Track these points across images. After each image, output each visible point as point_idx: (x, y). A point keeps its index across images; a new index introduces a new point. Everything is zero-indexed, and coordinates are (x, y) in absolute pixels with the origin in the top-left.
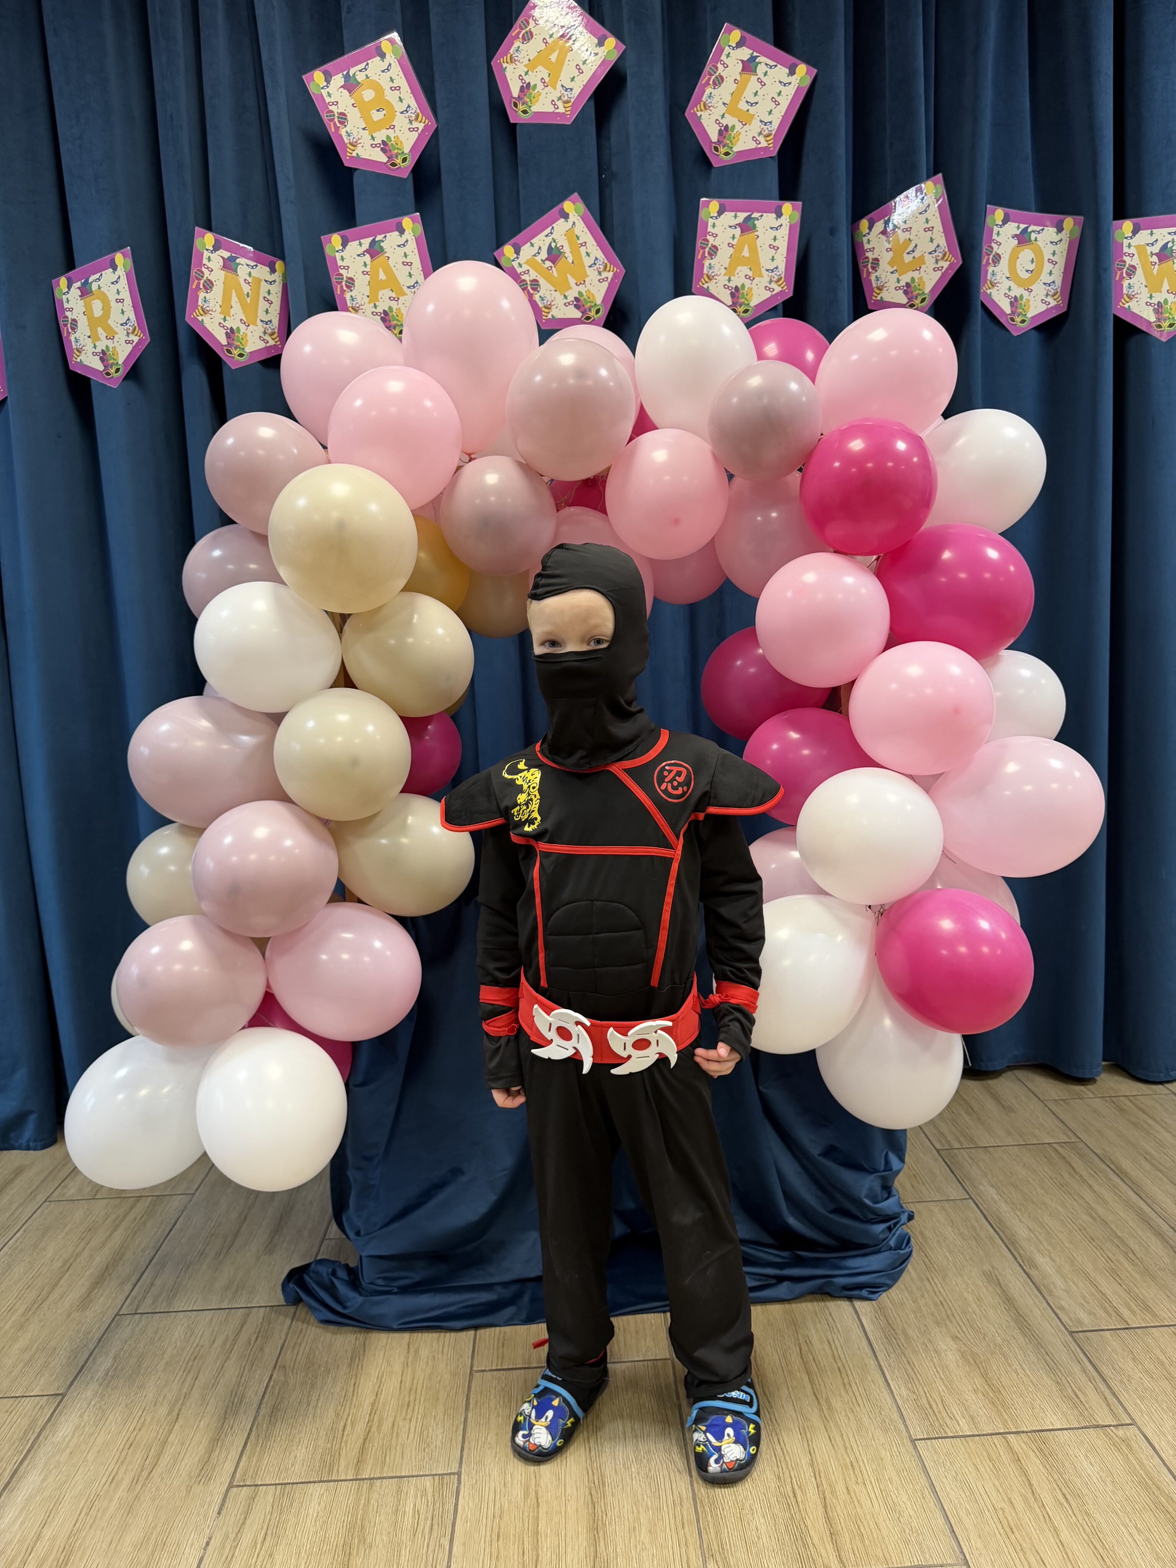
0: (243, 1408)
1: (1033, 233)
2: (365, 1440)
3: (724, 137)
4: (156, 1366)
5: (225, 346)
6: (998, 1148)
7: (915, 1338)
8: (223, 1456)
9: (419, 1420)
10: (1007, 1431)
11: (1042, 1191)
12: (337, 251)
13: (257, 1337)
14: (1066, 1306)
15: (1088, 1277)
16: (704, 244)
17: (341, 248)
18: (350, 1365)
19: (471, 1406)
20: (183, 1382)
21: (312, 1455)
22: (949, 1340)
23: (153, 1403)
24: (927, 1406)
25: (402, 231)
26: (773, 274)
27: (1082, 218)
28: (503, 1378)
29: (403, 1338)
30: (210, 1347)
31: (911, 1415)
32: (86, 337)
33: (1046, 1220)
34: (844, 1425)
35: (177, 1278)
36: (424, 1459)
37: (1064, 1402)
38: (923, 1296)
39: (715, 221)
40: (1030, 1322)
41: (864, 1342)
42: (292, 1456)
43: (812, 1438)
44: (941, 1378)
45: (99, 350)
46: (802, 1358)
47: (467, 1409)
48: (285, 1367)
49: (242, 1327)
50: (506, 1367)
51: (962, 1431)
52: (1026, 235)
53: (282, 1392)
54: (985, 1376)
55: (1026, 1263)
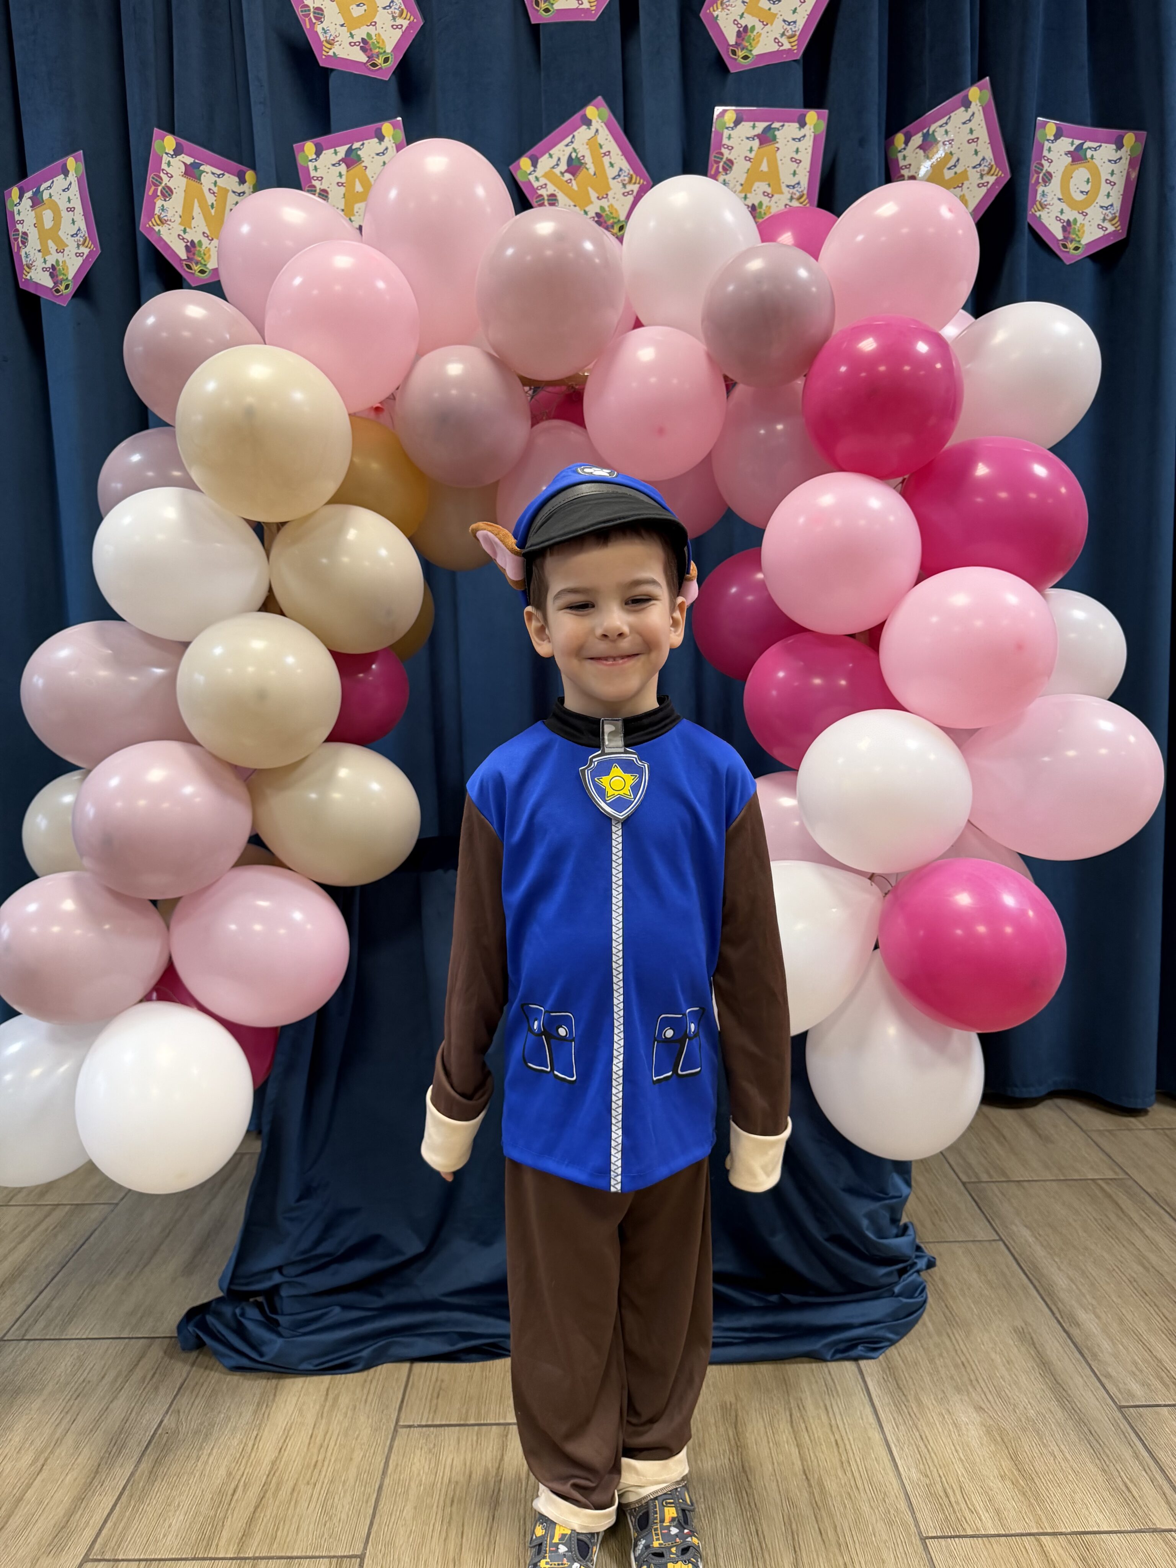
0: (120, 1460)
1: (1089, 150)
2: (256, 1508)
3: (743, 39)
4: (31, 1403)
5: (184, 260)
6: (1034, 1183)
7: (931, 1407)
8: (84, 1520)
9: (324, 1486)
10: (1042, 1531)
11: (1085, 1235)
12: (311, 161)
13: (155, 1373)
14: (1114, 1374)
15: (1140, 1339)
16: (718, 158)
17: (314, 157)
18: (255, 1412)
19: (389, 1471)
20: (58, 1425)
21: (190, 1524)
22: (971, 1410)
23: (17, 1450)
24: (942, 1494)
25: (381, 138)
26: (794, 191)
27: (1144, 134)
28: (433, 1436)
29: (322, 1382)
30: (97, 1385)
31: (923, 1505)
32: (36, 251)
33: (1090, 1269)
34: (838, 1514)
35: (78, 1300)
36: (323, 1535)
37: (1112, 1496)
38: (941, 1355)
39: (731, 132)
40: (1069, 1392)
41: (868, 1410)
42: (167, 1524)
43: (798, 1530)
44: (960, 1458)
45: (49, 265)
46: (792, 1427)
47: (384, 1473)
48: (179, 1412)
49: (139, 1361)
50: (438, 1423)
51: (985, 1529)
52: (1081, 153)
53: (169, 1443)
54: (1014, 1458)
55: (1066, 1319)
